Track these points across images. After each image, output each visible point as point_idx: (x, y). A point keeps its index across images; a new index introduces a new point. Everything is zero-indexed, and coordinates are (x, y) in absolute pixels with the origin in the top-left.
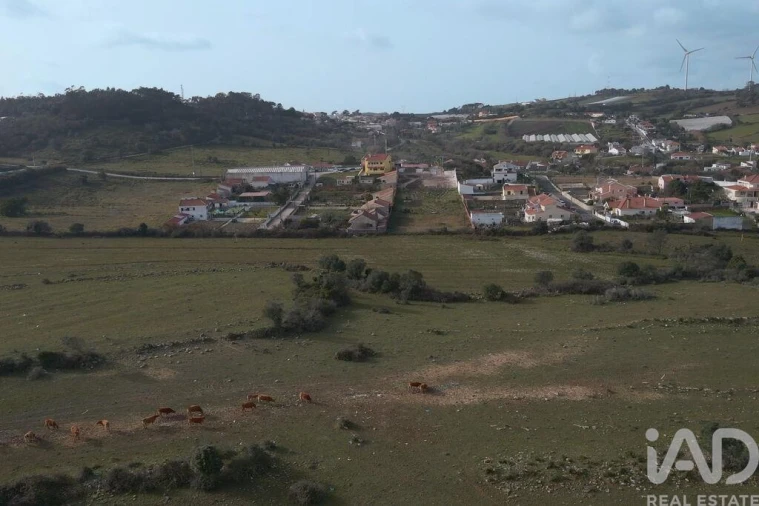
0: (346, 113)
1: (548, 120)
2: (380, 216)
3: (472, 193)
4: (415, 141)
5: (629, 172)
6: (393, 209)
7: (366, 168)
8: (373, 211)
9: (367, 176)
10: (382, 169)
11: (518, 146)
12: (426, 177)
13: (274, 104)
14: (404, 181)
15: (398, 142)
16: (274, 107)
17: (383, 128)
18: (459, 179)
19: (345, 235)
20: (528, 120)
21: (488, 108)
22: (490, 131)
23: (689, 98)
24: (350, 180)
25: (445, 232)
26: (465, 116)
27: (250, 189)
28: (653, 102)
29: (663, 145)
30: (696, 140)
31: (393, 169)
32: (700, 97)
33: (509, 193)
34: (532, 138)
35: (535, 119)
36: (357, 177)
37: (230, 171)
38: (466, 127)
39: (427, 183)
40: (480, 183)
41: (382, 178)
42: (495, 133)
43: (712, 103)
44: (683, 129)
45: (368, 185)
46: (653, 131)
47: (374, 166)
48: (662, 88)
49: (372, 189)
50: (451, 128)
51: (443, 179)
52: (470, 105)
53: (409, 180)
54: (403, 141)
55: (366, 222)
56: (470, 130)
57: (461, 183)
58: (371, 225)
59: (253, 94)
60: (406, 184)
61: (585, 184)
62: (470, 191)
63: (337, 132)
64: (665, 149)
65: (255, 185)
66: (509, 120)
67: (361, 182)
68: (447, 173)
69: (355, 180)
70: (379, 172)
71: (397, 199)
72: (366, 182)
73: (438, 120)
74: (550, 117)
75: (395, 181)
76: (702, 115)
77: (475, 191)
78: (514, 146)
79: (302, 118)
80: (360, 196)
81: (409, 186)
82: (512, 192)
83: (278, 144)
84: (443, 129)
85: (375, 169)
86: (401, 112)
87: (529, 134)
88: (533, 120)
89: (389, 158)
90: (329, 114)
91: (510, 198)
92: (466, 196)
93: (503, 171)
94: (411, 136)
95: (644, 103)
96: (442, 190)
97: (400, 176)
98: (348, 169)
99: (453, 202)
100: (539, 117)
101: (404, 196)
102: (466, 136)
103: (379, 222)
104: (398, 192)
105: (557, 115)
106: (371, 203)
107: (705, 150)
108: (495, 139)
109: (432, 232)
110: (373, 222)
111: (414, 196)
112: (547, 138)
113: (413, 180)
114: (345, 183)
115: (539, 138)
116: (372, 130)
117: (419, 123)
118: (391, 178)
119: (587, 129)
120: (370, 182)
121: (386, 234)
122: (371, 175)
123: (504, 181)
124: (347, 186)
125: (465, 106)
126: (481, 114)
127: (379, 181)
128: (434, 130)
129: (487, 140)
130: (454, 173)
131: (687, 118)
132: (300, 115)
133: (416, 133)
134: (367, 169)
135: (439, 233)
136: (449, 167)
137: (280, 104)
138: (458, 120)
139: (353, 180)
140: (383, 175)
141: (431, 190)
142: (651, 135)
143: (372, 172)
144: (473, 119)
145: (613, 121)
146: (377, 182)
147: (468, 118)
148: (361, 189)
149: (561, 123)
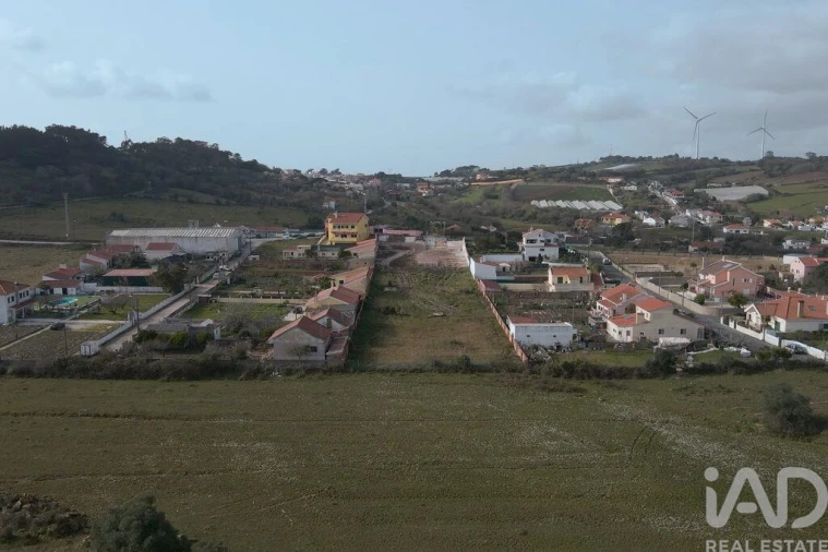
0: (323, 171)
1: (555, 184)
2: (337, 326)
3: (495, 277)
4: (403, 204)
5: (691, 248)
6: (365, 306)
7: (331, 234)
8: (321, 317)
9: (331, 246)
10: (354, 235)
11: (529, 213)
12: (419, 249)
13: (231, 154)
14: (386, 256)
15: (382, 203)
16: (231, 157)
17: (365, 188)
18: (470, 255)
19: (258, 373)
20: (533, 184)
21: (485, 171)
22: (491, 195)
23: (706, 167)
24: (302, 251)
25: (468, 367)
26: (460, 179)
27: (140, 262)
28: (667, 170)
29: (701, 216)
30: (735, 211)
31: (371, 236)
32: (720, 166)
33: (560, 280)
34: (543, 204)
35: (541, 184)
36: (314, 247)
37: (116, 233)
38: (462, 191)
39: (422, 259)
40: (505, 260)
41: (353, 250)
42: (496, 197)
43: (734, 173)
44: (714, 199)
45: (328, 260)
46: (683, 200)
47: (342, 230)
48: (670, 157)
49: (336, 268)
50: (444, 191)
51: (444, 253)
52: (466, 168)
53: (392, 254)
54: (388, 203)
55: (305, 342)
56: (468, 194)
57: (477, 261)
58: (314, 349)
59: (210, 144)
60: (390, 259)
61: (666, 267)
62: (491, 274)
63: (307, 189)
64: (704, 220)
65: (151, 255)
66: (511, 184)
67: (320, 254)
68: (451, 244)
69: (310, 253)
70: (349, 239)
71: (374, 286)
72: (329, 254)
73: (429, 183)
74: (559, 181)
75: (372, 255)
76: (729, 185)
77: (498, 273)
78: (525, 212)
79: (266, 173)
80: (312, 279)
81: (395, 264)
82: (566, 279)
83: (223, 201)
84: (436, 192)
85: (344, 235)
86: (387, 173)
87: (539, 199)
88: (539, 184)
89: (365, 220)
90: (303, 172)
91: (563, 289)
92: (487, 282)
93: (538, 244)
94: (398, 199)
95: (657, 170)
96: (445, 273)
97: (380, 247)
98: (306, 234)
99: (468, 292)
100: (546, 181)
101: (385, 280)
102: (463, 200)
103: (332, 342)
104: (376, 271)
105: (568, 179)
106: (325, 294)
107: (753, 223)
108: (499, 204)
109: (439, 367)
110: (320, 343)
111: (402, 279)
112: (561, 204)
113: (400, 254)
114: (296, 255)
115: (551, 203)
116: (351, 189)
117: (408, 185)
118: (367, 250)
119: (605, 196)
120: (333, 255)
121: (344, 370)
122: (337, 244)
123: (541, 258)
124: (298, 260)
125: (459, 169)
126: (478, 177)
127: (349, 253)
128: (425, 193)
129: (489, 204)
130: (462, 244)
131: (712, 187)
132: (264, 168)
133: (404, 196)
134: (331, 236)
135: (455, 369)
136: (454, 235)
137: (237, 155)
138: (453, 183)
139: (308, 252)
140: (354, 244)
141: (429, 270)
142: (683, 204)
143: (339, 239)
144: (470, 181)
145: (634, 188)
146: (345, 255)
147: (463, 181)
148: (317, 267)
149: (572, 188)
